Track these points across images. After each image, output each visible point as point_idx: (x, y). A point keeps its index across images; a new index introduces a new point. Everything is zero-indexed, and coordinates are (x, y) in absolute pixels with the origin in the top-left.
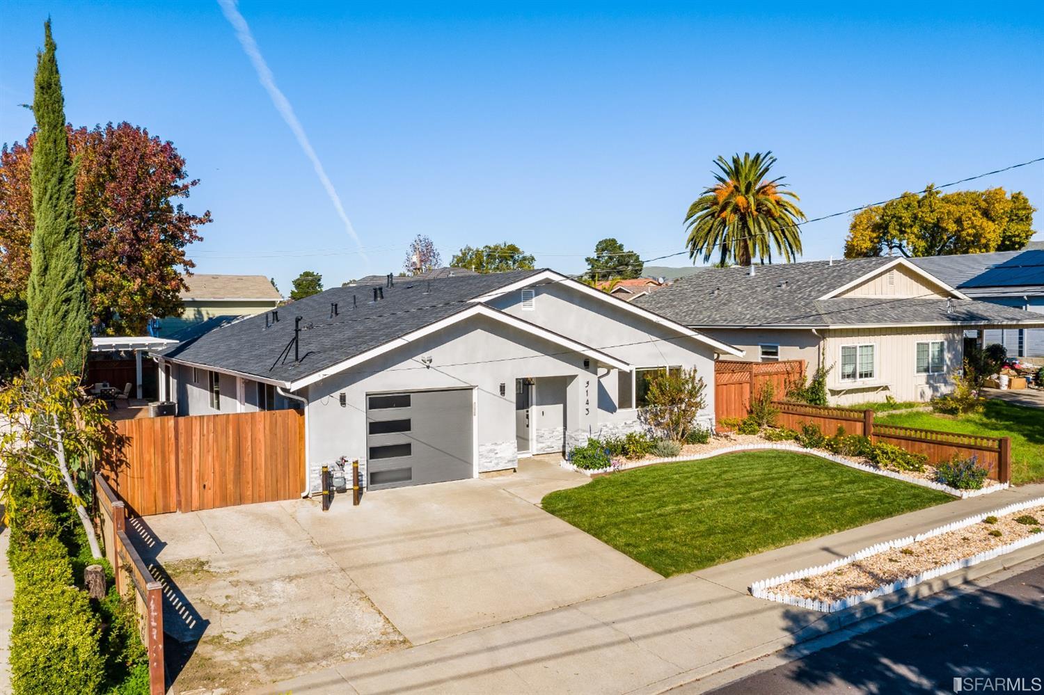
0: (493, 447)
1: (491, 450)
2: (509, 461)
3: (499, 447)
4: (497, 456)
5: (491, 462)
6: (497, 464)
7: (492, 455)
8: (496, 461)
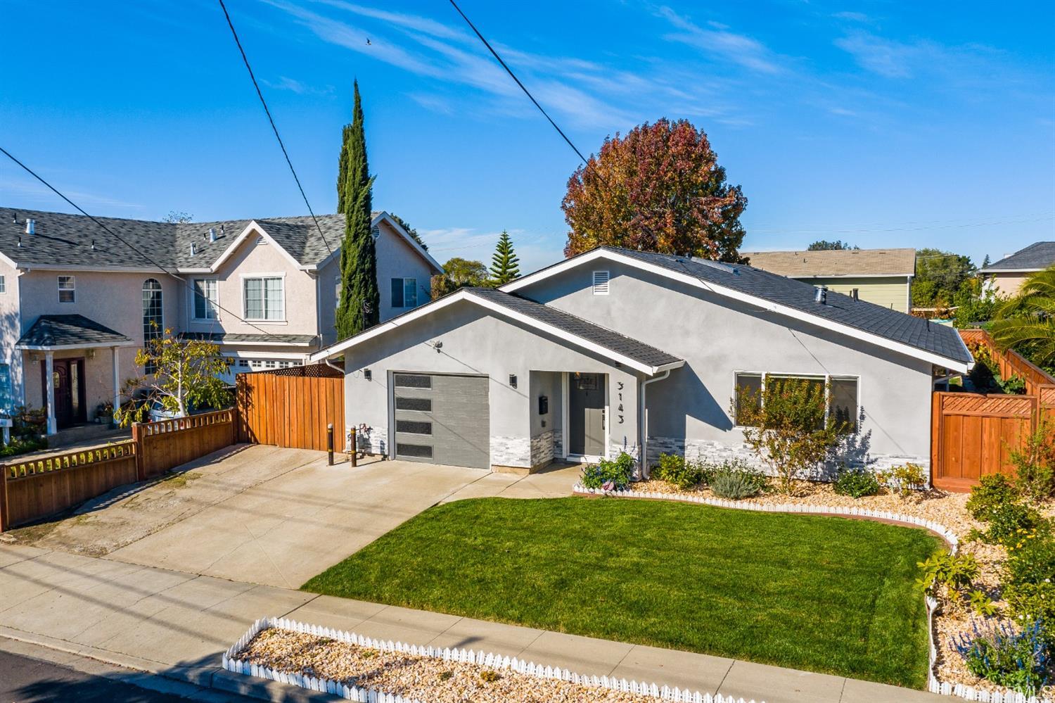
0: (504, 441)
1: (502, 443)
2: (521, 459)
3: (511, 442)
4: (509, 451)
5: (501, 456)
6: (508, 460)
7: (503, 448)
8: (506, 457)
